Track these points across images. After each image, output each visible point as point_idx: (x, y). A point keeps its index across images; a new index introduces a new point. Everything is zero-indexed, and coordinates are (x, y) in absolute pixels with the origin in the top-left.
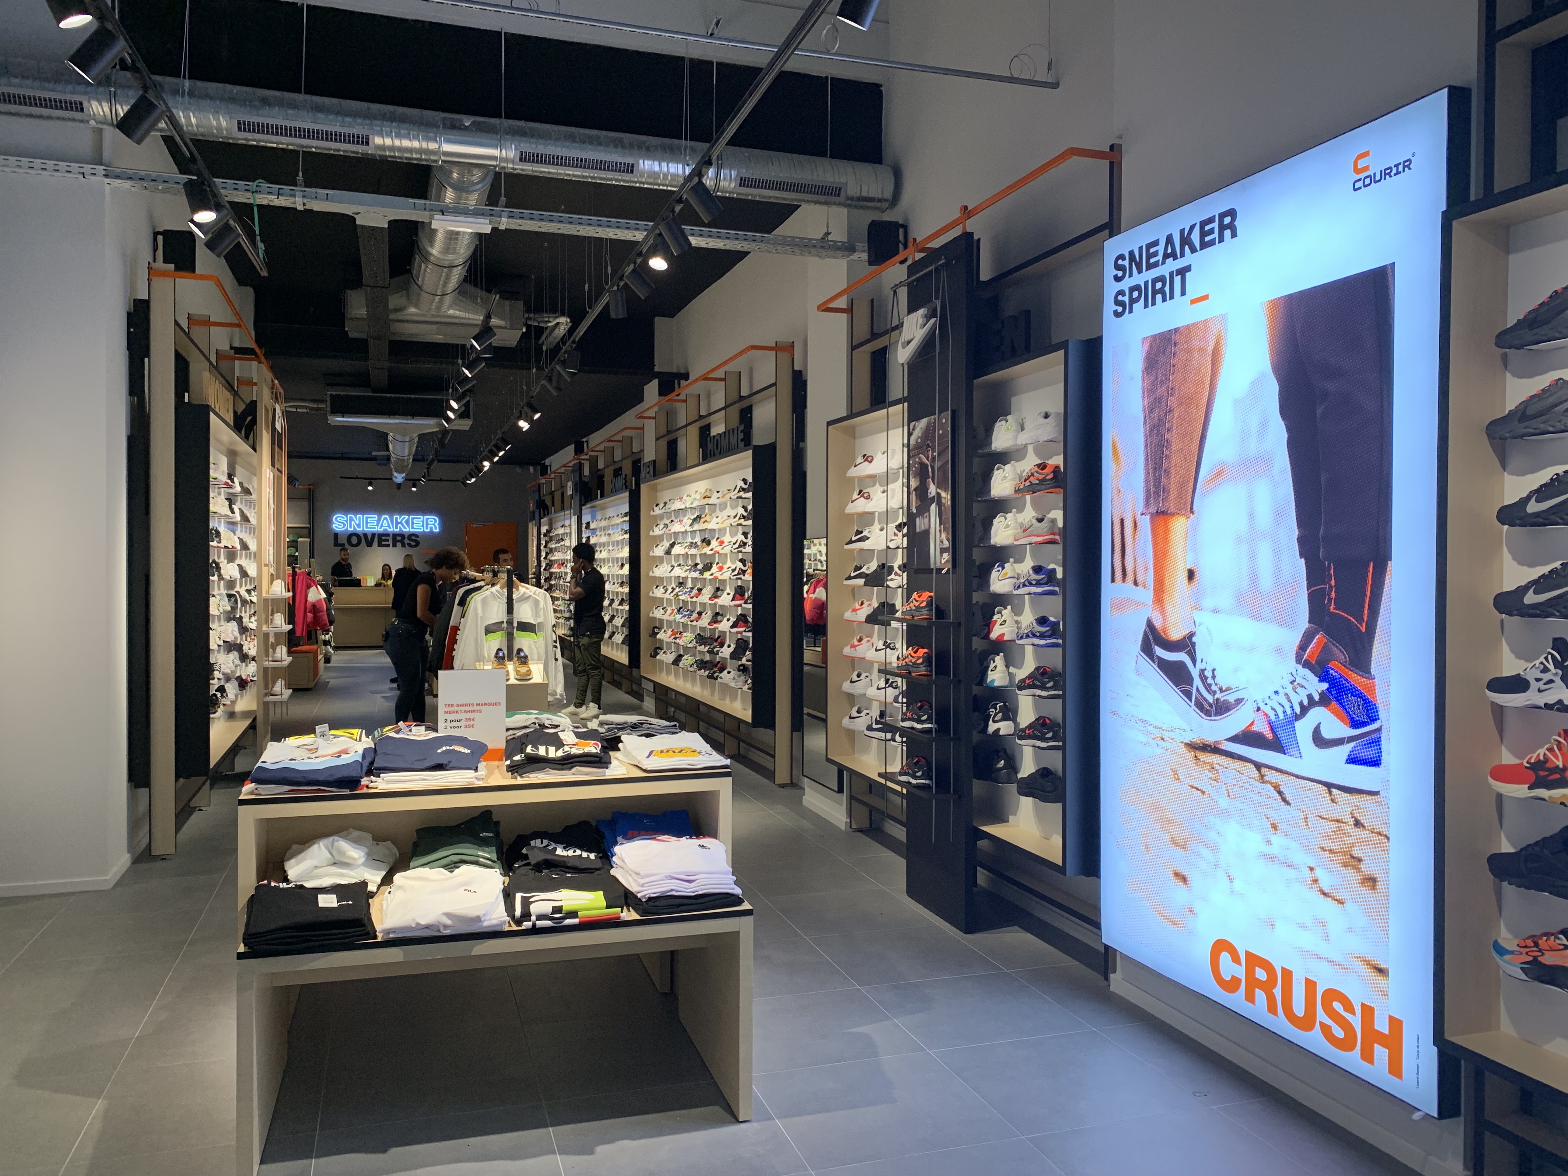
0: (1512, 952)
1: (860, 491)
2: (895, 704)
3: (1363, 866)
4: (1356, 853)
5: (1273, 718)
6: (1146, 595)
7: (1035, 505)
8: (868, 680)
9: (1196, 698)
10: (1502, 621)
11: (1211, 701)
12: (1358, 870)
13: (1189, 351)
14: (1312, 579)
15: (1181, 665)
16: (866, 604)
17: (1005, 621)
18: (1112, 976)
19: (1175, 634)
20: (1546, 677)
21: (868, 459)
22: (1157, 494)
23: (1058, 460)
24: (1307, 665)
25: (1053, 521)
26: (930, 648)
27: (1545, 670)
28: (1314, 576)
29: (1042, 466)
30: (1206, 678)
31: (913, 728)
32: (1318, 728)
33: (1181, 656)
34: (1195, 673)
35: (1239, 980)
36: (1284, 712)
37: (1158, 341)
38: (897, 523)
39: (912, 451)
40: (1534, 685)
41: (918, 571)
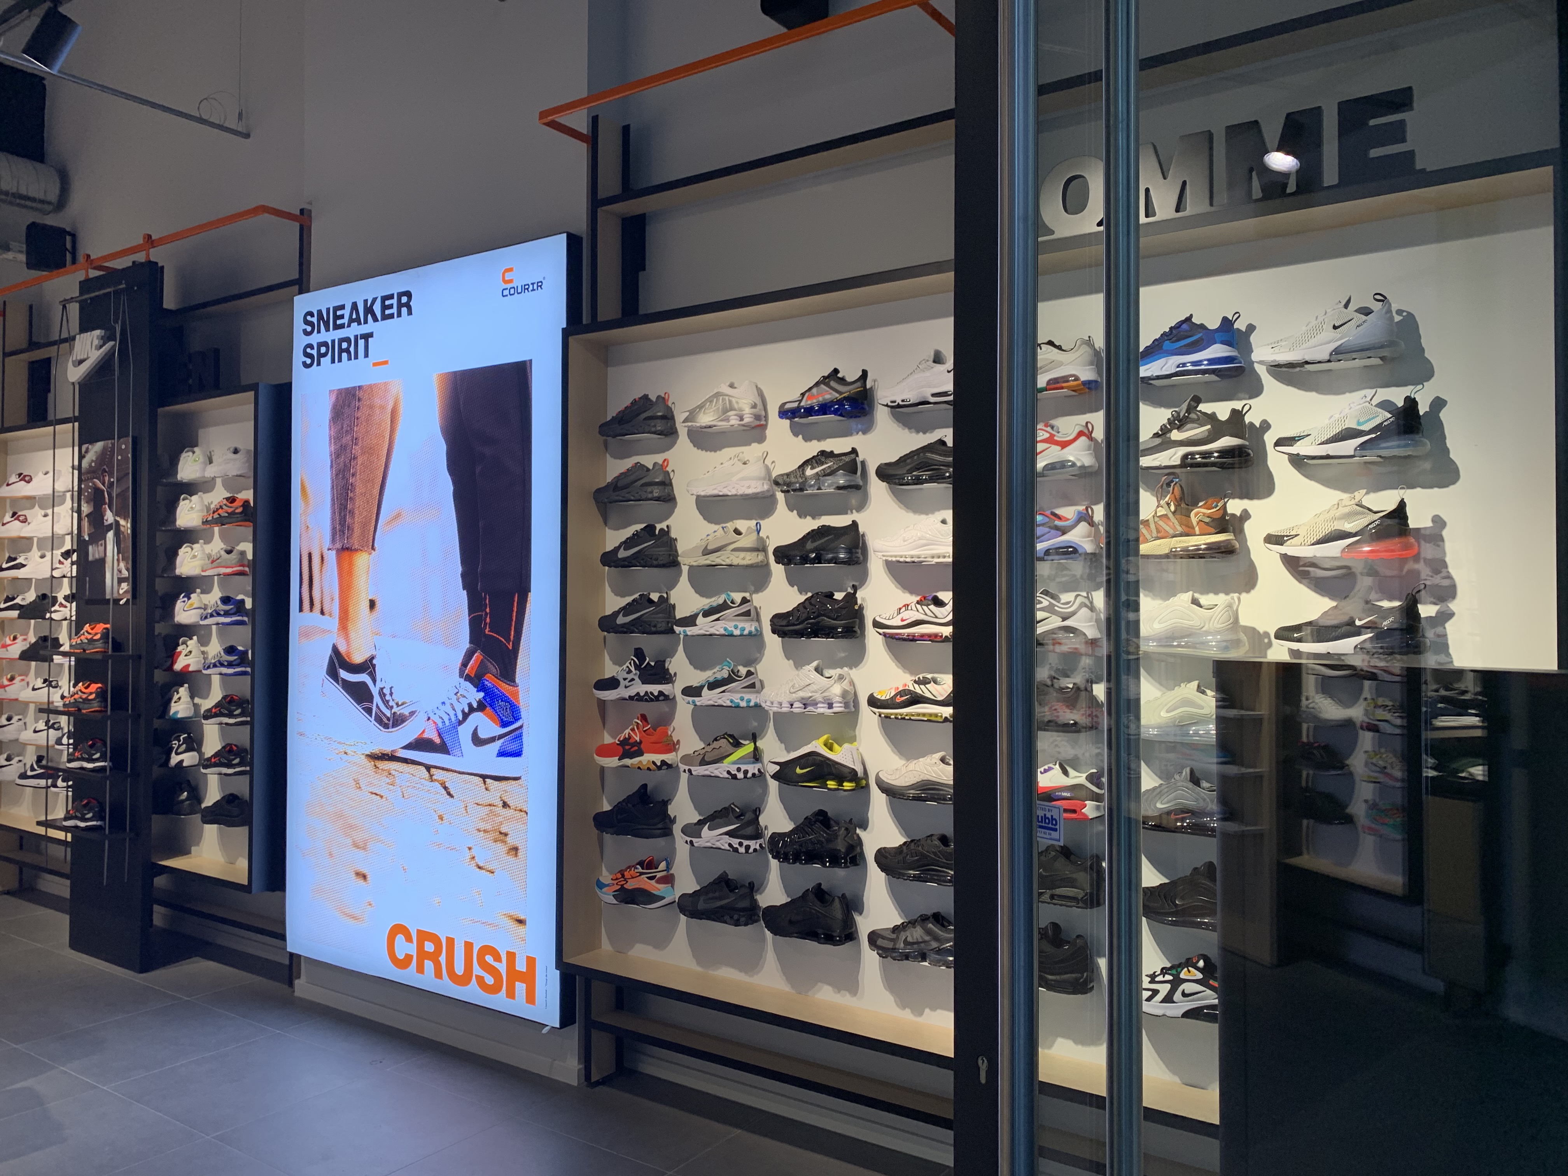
0: (608, 885)
1: (14, 514)
2: (57, 747)
3: (509, 839)
4: (504, 829)
5: (440, 725)
6: (332, 623)
7: (223, 537)
8: (21, 723)
9: (376, 713)
10: (605, 637)
11: (389, 715)
12: (505, 842)
13: (371, 407)
14: (472, 608)
15: (364, 684)
16: (20, 639)
17: (190, 652)
18: (297, 982)
19: (358, 658)
20: (630, 676)
21: (26, 478)
22: (342, 532)
23: (248, 495)
24: (468, 678)
25: (243, 553)
26: (105, 683)
27: (630, 672)
28: (475, 605)
29: (232, 500)
30: (385, 695)
31: (82, 768)
32: (476, 729)
33: (363, 677)
34: (375, 691)
35: (412, 956)
36: (450, 719)
37: (343, 395)
38: (63, 550)
39: (83, 475)
40: (623, 683)
41: (89, 602)
